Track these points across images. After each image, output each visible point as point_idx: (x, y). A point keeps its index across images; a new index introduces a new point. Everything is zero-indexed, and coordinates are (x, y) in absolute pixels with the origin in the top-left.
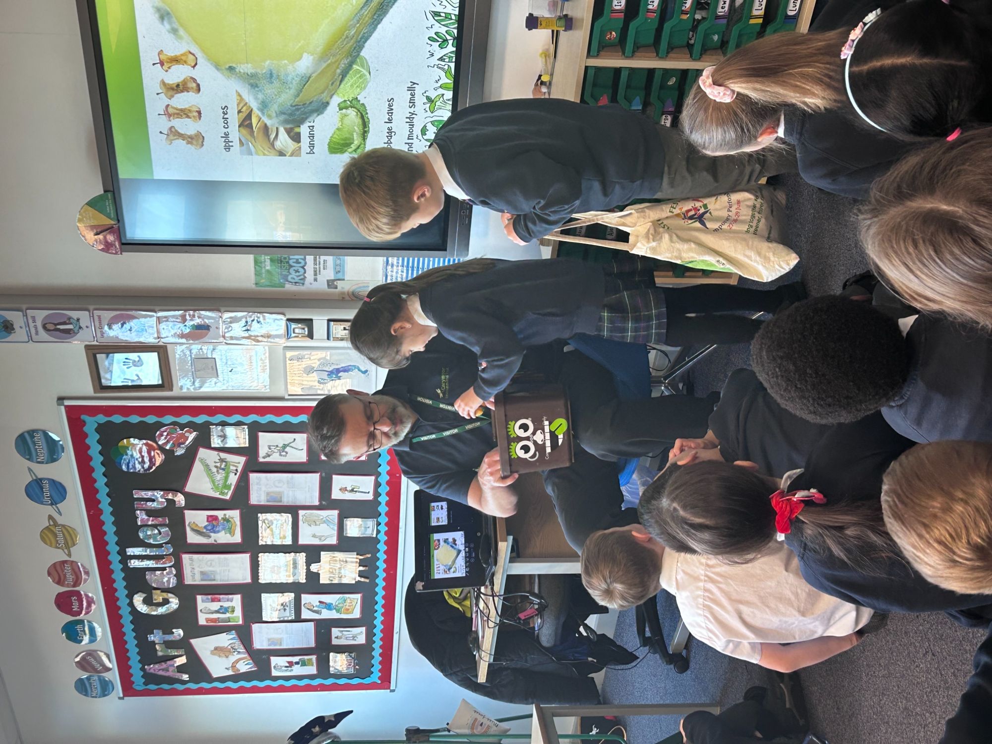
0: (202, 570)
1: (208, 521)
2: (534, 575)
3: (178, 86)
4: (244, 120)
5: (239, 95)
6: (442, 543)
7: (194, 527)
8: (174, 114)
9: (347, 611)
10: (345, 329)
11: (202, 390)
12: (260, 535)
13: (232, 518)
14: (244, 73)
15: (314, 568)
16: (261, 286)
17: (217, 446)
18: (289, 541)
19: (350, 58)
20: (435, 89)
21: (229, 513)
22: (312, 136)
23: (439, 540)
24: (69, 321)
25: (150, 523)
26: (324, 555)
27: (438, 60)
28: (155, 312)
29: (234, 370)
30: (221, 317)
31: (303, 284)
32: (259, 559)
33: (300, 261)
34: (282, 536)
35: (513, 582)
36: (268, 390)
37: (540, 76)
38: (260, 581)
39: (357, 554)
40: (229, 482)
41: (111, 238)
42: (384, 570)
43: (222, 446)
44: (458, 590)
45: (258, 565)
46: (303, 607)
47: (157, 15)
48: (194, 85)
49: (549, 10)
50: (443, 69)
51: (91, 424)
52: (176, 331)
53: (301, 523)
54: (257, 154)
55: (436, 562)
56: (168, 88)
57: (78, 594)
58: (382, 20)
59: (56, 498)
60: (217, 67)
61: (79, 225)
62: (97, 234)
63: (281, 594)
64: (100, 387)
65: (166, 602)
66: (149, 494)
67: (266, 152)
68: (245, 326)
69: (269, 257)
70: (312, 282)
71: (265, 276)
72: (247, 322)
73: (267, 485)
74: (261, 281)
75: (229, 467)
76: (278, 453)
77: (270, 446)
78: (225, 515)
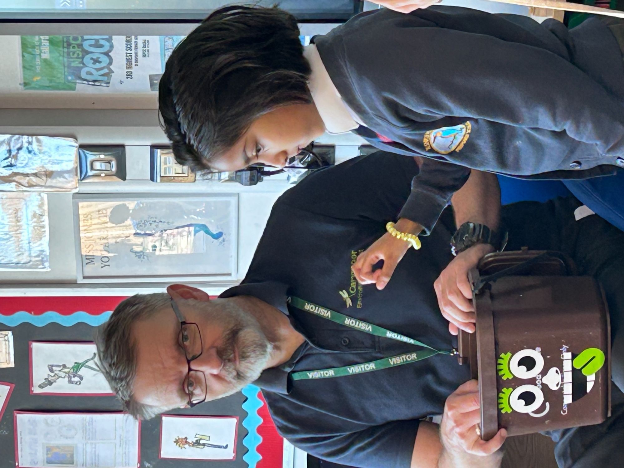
16: (34, 88)
31: (108, 83)
36: (49, 270)
68: (7, 158)
69: (47, 37)
70: (124, 78)
71: (41, 70)
72: (10, 151)
73: (48, 433)
74: (35, 79)
76: (66, 379)
77: (52, 366)
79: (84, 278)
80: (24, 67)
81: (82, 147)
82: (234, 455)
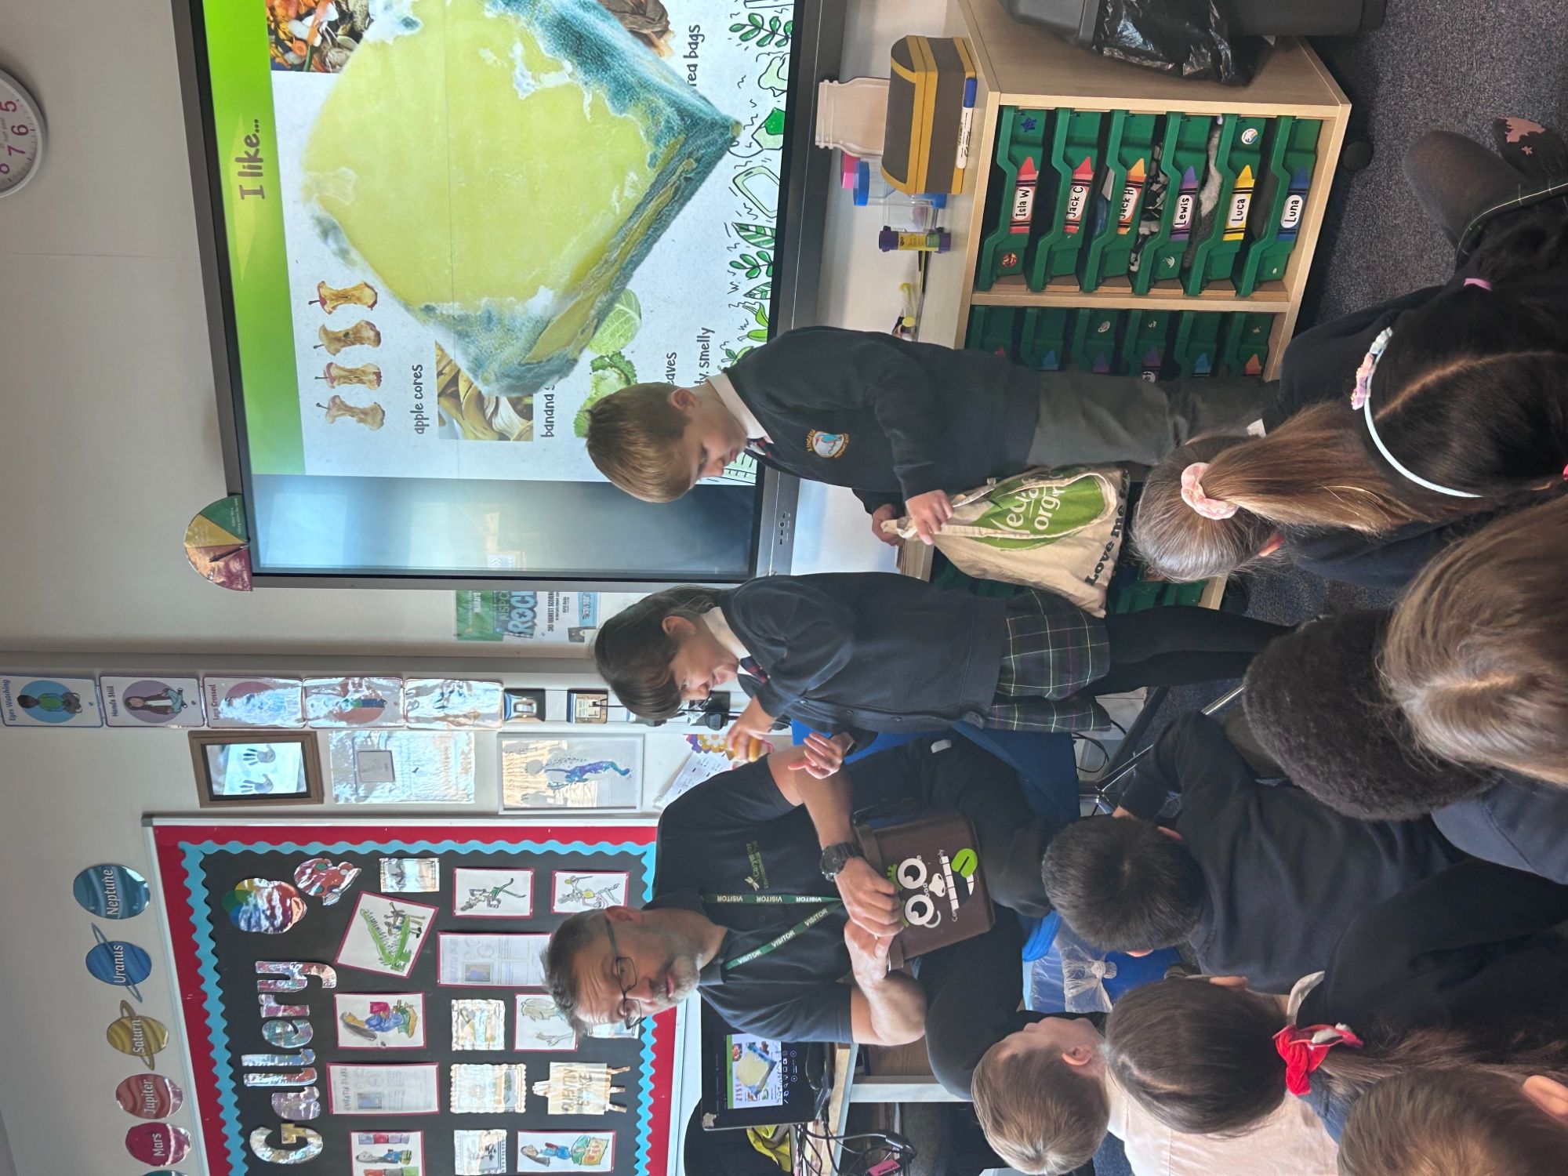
0: (360, 1091)
1: (372, 1012)
2: (894, 1103)
3: (347, 334)
4: (446, 387)
5: (442, 350)
6: (745, 1048)
7: (349, 1020)
8: (340, 377)
9: (591, 1160)
10: (595, 704)
11: (367, 802)
12: (454, 1034)
13: (411, 1007)
14: (448, 316)
15: (539, 1088)
16: (466, 639)
17: (390, 890)
18: (499, 1045)
19: (610, 294)
20: (740, 339)
21: (406, 999)
22: (550, 410)
23: (740, 1046)
24: (166, 693)
25: (280, 1014)
26: (556, 1069)
27: (745, 295)
28: (300, 679)
29: (420, 769)
30: (402, 687)
31: (532, 635)
32: (452, 1074)
33: (527, 599)
34: (488, 1035)
35: (860, 1115)
36: (473, 802)
37: (900, 320)
38: (453, 1110)
39: (608, 1067)
40: (407, 949)
41: (236, 566)
42: (651, 1094)
43: (397, 890)
44: (771, 1128)
45: (450, 1084)
46: (520, 1154)
47: (318, 230)
48: (372, 334)
49: (915, 221)
50: (752, 310)
51: (193, 855)
52: (331, 709)
53: (519, 1015)
54: (466, 437)
55: (735, 1082)
56: (331, 339)
57: (163, 1129)
58: (659, 236)
59: (134, 974)
60: (408, 307)
61: (187, 546)
62: (215, 559)
63: (485, 1132)
64: (211, 798)
65: (302, 1143)
66: (279, 967)
67: (480, 435)
68: (440, 700)
69: (479, 594)
70: (546, 631)
71: (473, 623)
72: (442, 694)
73: (466, 953)
74: (467, 631)
75: (408, 925)
76: (486, 902)
77: (473, 890)
78: (399, 1002)
79: (505, 809)
80: (458, 620)
81: (508, 691)
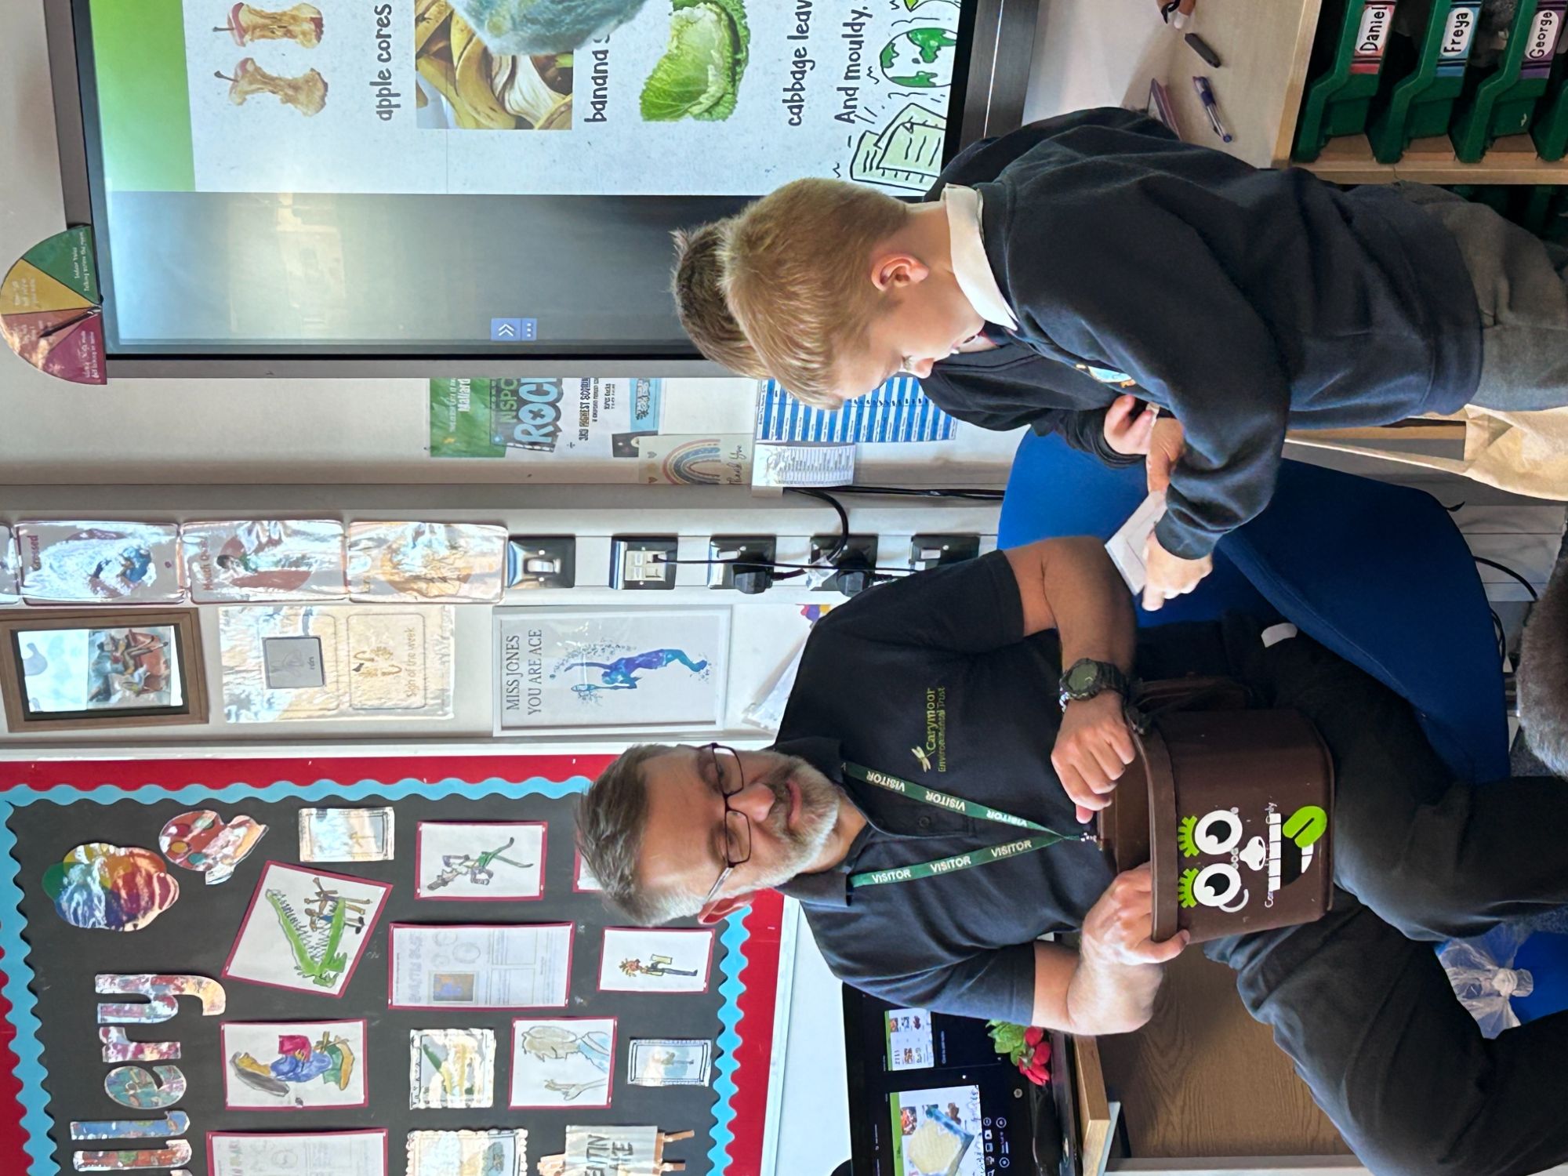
1: (281, 1051)
4: (430, 41)
6: (921, 1115)
7: (245, 1065)
8: (255, 28)
10: (656, 559)
12: (414, 1083)
13: (344, 1042)
15: (548, 1167)
16: (445, 454)
17: (315, 859)
18: (484, 1099)
21: (337, 1030)
22: (600, 77)
23: (913, 1110)
25: (131, 1057)
26: (575, 1135)
29: (367, 664)
30: (340, 534)
31: (552, 446)
32: (409, 1146)
33: (546, 387)
34: (469, 1086)
36: (451, 716)
39: (659, 1131)
40: (340, 950)
42: (728, 1172)
43: (324, 859)
45: (405, 1162)
53: (518, 1052)
54: (459, 123)
55: (908, 1169)
62: (47, 334)
64: (25, 715)
66: (133, 984)
67: (483, 121)
69: (468, 381)
70: (576, 440)
71: (457, 428)
73: (437, 956)
74: (446, 442)
75: (343, 913)
76: (469, 876)
77: (449, 857)
78: (326, 1034)
79: (504, 728)
80: (432, 425)
82: (705, 985)
